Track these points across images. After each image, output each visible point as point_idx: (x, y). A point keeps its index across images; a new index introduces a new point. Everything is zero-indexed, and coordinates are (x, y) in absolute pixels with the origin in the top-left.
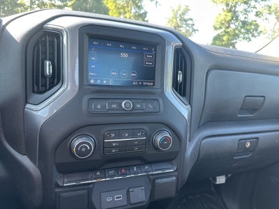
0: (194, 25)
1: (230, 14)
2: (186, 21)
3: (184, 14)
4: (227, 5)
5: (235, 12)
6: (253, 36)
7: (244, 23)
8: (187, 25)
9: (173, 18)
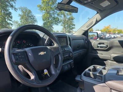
0: (34, 18)
1: (48, 15)
2: (30, 17)
3: (29, 14)
4: (47, 11)
5: (50, 14)
6: (58, 23)
7: (54, 18)
8: (31, 18)
9: (24, 15)
